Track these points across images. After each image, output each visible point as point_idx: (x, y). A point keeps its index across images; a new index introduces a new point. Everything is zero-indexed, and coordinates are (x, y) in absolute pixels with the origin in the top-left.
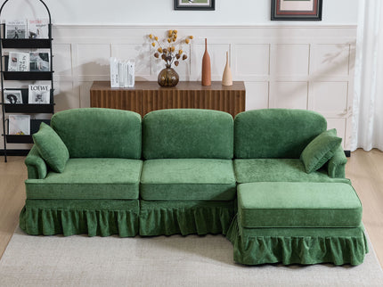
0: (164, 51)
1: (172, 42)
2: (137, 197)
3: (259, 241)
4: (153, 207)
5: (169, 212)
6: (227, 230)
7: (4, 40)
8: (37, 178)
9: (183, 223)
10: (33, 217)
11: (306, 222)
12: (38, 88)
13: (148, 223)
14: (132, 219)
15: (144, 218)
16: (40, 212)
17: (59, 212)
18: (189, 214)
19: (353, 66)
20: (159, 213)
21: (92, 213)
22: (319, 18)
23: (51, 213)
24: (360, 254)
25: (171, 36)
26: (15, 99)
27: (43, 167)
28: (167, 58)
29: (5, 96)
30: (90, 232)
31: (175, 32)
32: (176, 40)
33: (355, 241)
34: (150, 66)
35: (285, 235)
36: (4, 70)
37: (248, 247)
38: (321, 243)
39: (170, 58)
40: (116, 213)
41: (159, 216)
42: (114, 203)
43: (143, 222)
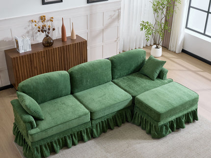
0: (43, 28)
2: (90, 120)
3: (165, 125)
4: (98, 121)
5: (105, 121)
8: (32, 128)
10: (37, 150)
13: (97, 130)
14: (89, 131)
15: (94, 128)
16: (41, 147)
17: (52, 143)
20: (101, 123)
21: (69, 136)
23: (47, 145)
31: (44, 16)
34: (33, 36)
37: (161, 130)
39: (45, 31)
40: (81, 131)
42: (79, 127)
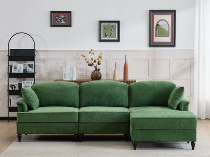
8: (23, 111)
12: (27, 83)
22: (174, 46)
26: (15, 87)
27: (26, 107)
29: (10, 86)
34: (86, 71)
36: (9, 72)
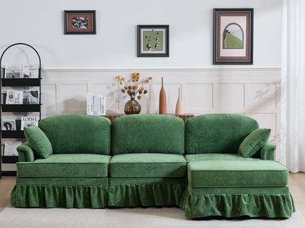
0: (130, 88)
1: (136, 82)
2: (106, 175)
3: (205, 198)
4: (119, 183)
5: (132, 188)
6: (179, 201)
7: (4, 79)
8: (26, 161)
9: (144, 196)
10: (22, 192)
11: (244, 182)
12: (29, 119)
13: (115, 196)
14: (102, 193)
15: (112, 192)
16: (28, 187)
17: (43, 188)
18: (149, 188)
19: (279, 100)
20: (124, 188)
21: (69, 189)
22: (251, 63)
23: (36, 189)
24: (289, 210)
25: (135, 77)
27: (31, 154)
28: (131, 94)
29: (3, 124)
30: (68, 204)
31: (138, 74)
32: (139, 80)
33: (283, 197)
34: (118, 101)
35: (227, 194)
36: (2, 103)
37: (197, 203)
38: (256, 200)
39: (134, 94)
40: (89, 188)
41: (125, 190)
42: (88, 180)
43: (111, 196)
